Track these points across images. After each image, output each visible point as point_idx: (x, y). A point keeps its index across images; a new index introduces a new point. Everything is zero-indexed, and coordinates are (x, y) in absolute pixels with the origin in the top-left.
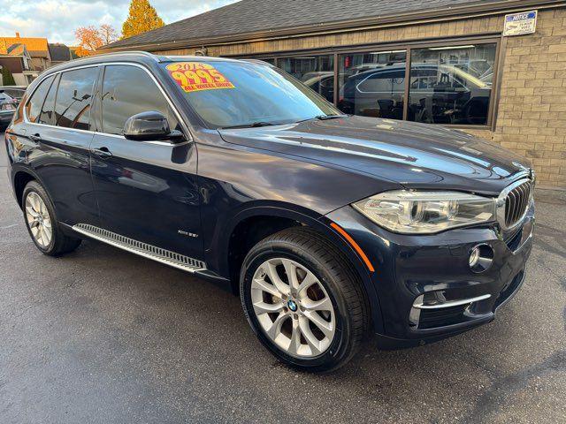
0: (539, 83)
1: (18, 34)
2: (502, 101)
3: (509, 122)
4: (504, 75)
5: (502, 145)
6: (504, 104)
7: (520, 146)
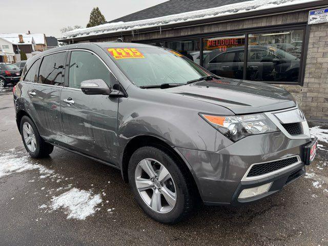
3: (312, 80)
4: (309, 49)
5: (308, 94)
6: (309, 69)
7: (320, 95)
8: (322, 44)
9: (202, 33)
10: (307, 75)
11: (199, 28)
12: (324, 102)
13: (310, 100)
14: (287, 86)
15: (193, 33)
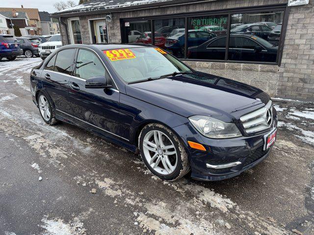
0: (309, 37)
1: (22, 6)
2: (285, 47)
3: (289, 61)
4: (287, 31)
5: (285, 74)
6: (287, 50)
7: (295, 75)
8: (300, 25)
9: (188, 12)
10: (284, 56)
11: (185, 7)
12: (299, 82)
13: (286, 79)
14: (266, 66)
15: (178, 12)
